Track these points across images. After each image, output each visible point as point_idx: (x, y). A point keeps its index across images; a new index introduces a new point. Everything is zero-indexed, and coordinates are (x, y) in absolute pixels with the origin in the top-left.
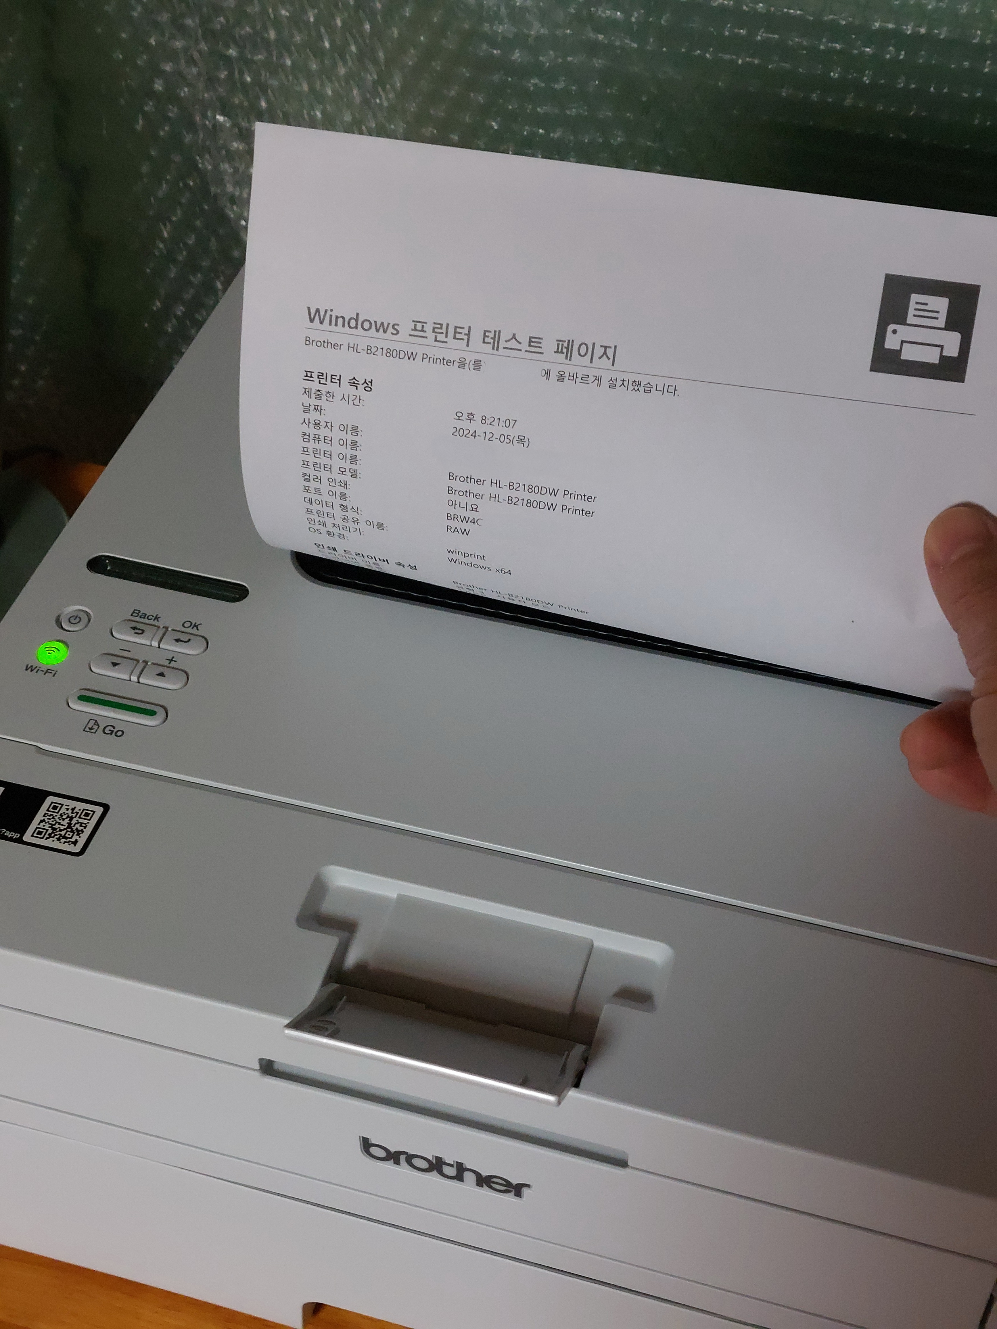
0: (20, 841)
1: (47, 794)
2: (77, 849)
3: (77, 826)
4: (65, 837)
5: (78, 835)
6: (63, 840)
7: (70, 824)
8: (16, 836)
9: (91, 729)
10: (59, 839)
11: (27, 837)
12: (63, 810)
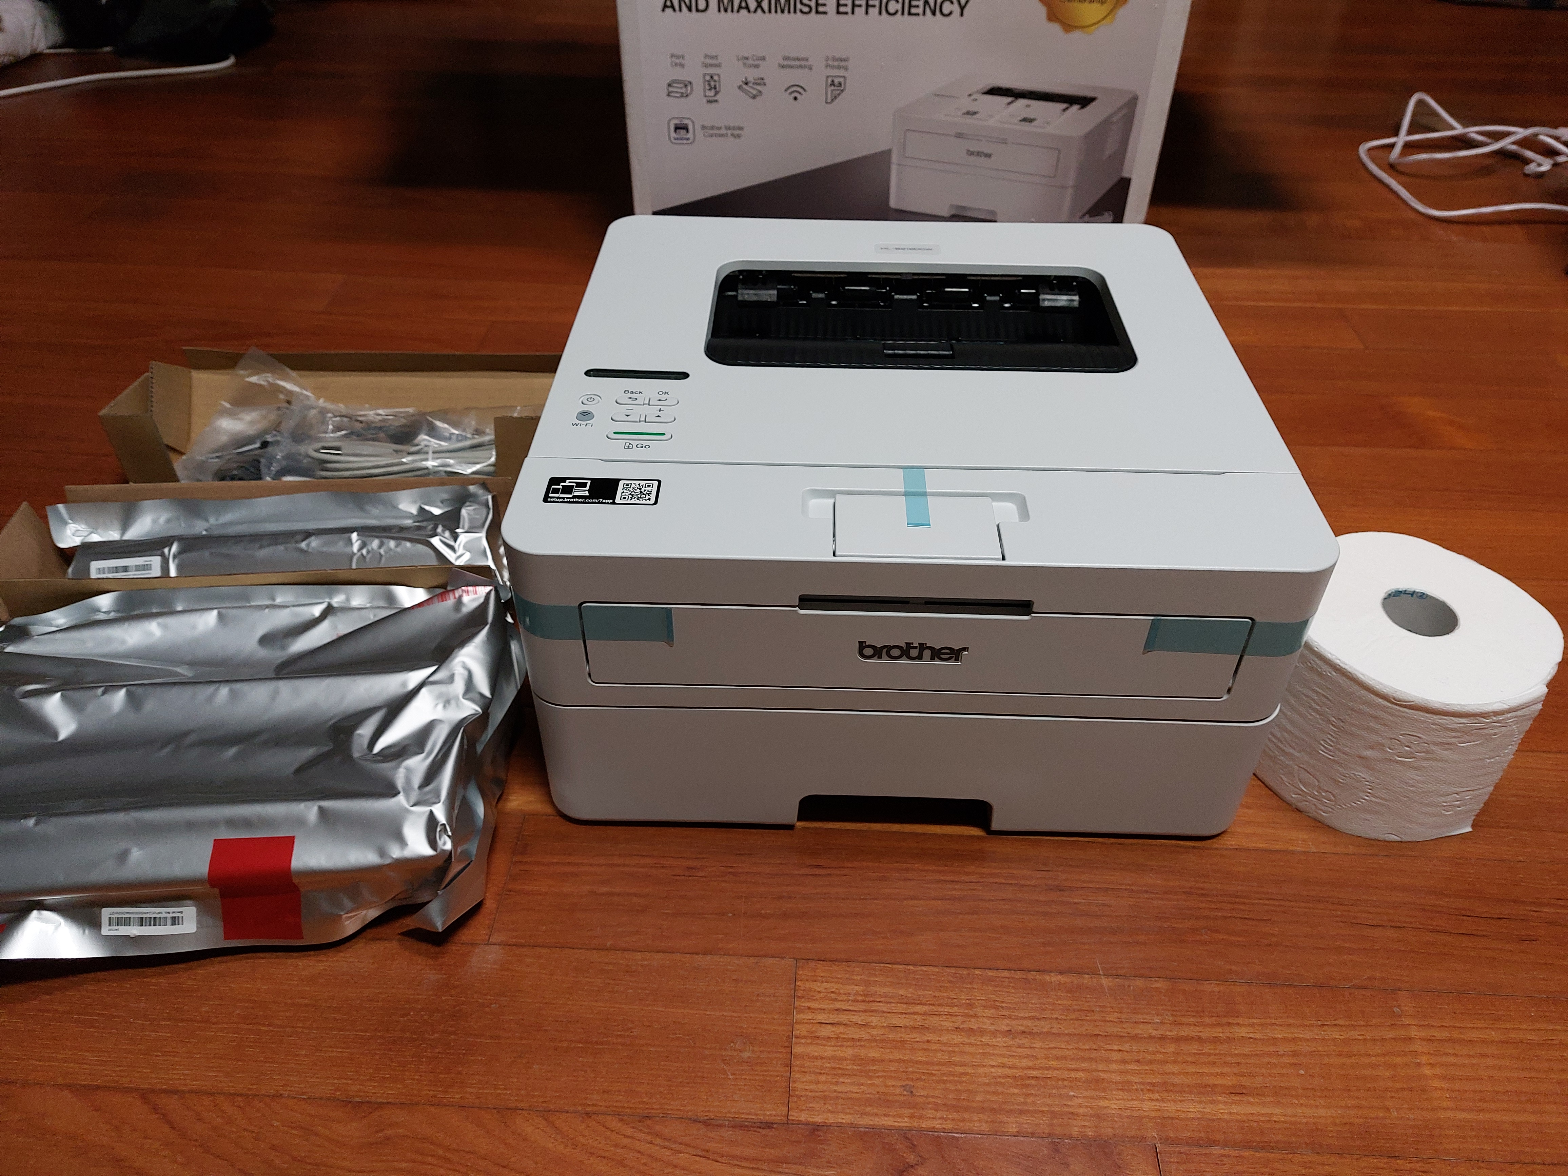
0: (614, 503)
1: (618, 481)
2: (653, 501)
3: (646, 491)
4: (641, 498)
5: (649, 495)
6: (641, 499)
7: (641, 492)
8: (611, 501)
9: (629, 447)
10: (638, 499)
11: (617, 500)
12: (633, 486)
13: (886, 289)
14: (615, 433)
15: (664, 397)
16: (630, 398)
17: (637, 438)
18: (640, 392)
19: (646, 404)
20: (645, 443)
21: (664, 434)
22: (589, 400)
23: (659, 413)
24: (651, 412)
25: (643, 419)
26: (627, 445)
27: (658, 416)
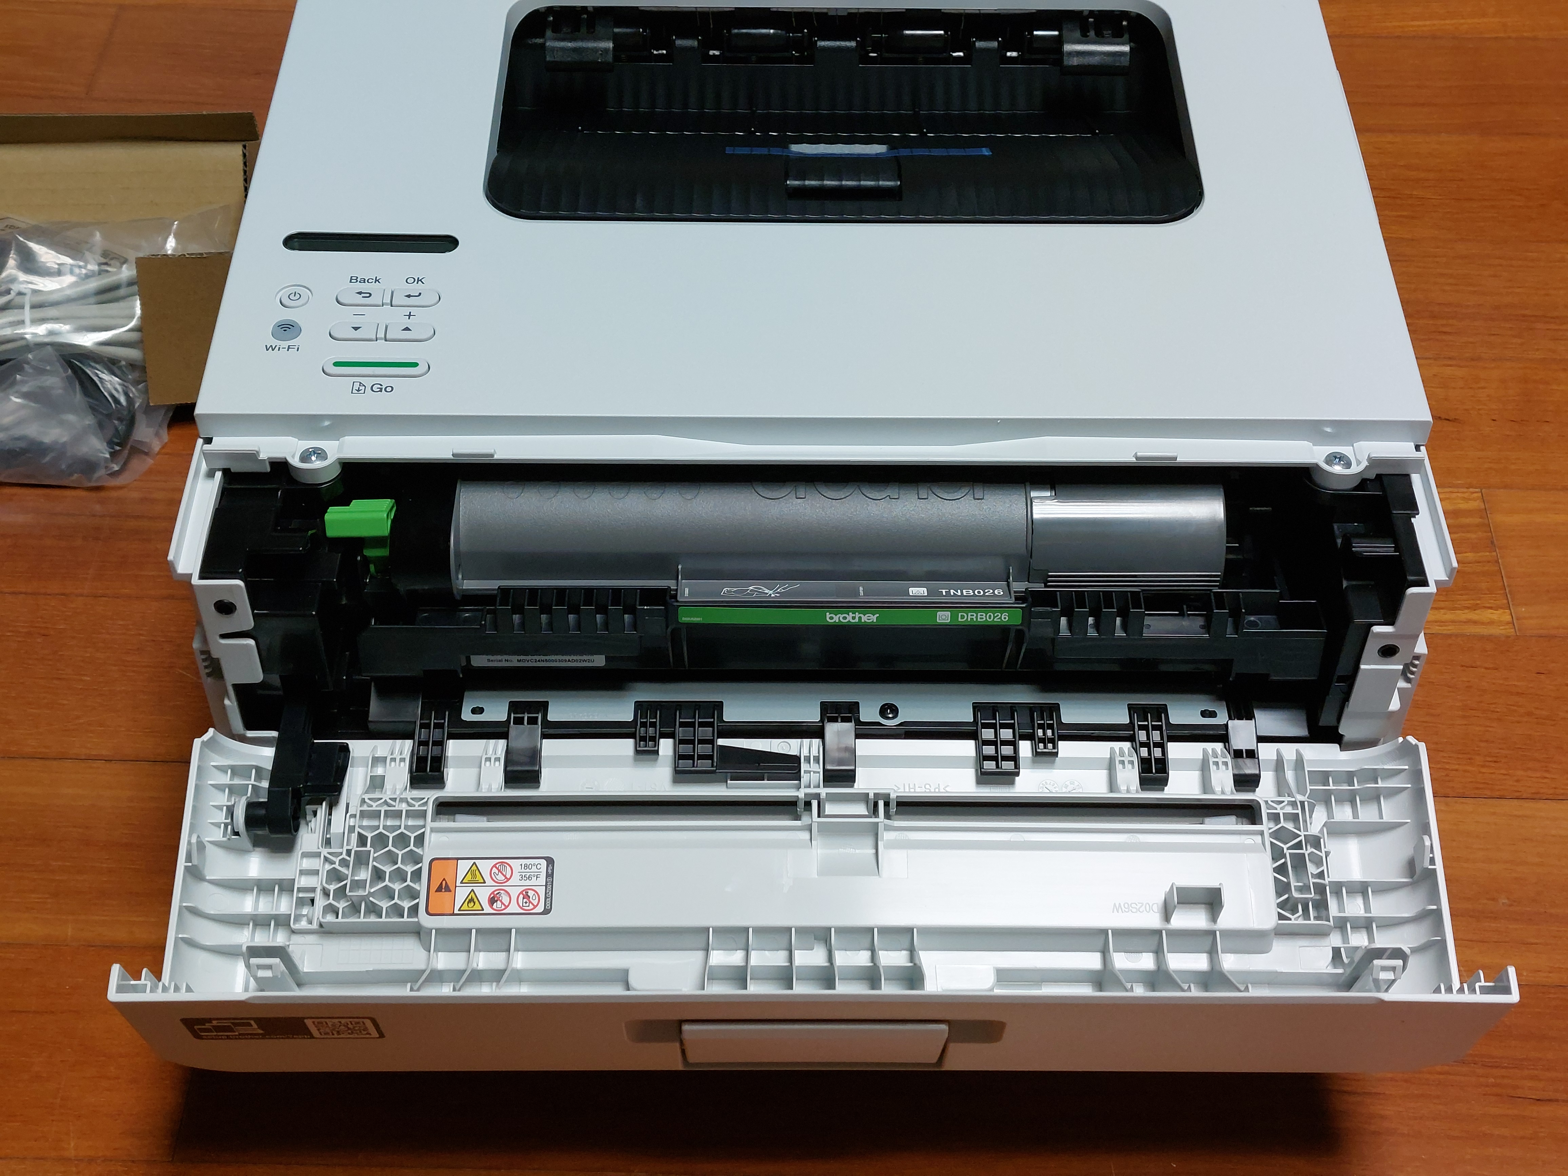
9: (359, 390)
13: (802, 32)
14: (337, 364)
15: (415, 288)
16: (360, 293)
17: (371, 373)
18: (377, 280)
19: (387, 304)
20: (385, 382)
21: (415, 365)
22: (292, 297)
23: (407, 322)
24: (396, 318)
25: (381, 334)
26: (357, 386)
27: (407, 329)
